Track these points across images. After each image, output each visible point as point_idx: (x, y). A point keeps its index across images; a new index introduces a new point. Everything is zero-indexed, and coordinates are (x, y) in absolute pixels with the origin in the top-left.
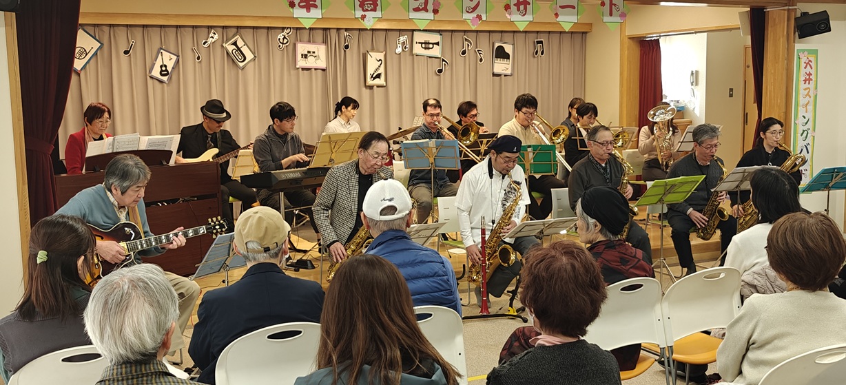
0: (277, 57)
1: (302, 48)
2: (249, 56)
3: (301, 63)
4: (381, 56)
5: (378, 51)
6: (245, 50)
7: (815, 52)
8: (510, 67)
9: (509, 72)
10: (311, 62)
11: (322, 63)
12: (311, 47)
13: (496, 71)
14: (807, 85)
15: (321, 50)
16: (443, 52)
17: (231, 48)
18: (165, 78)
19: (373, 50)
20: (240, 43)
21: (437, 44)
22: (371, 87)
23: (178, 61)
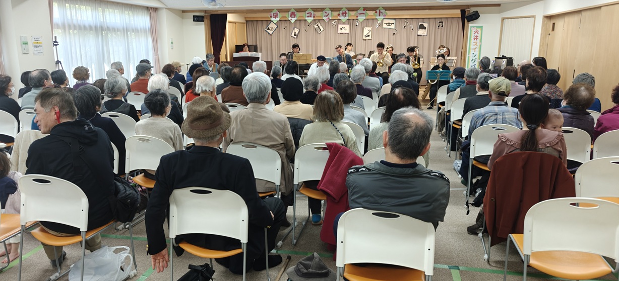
0: (332, 30)
1: (340, 26)
2: (322, 29)
3: (340, 31)
4: (370, 29)
5: (369, 27)
6: (321, 27)
7: (481, 27)
8: (426, 32)
9: (425, 34)
10: (343, 31)
11: (347, 31)
12: (344, 26)
13: (419, 34)
14: (475, 41)
15: (347, 27)
16: (396, 26)
17: (316, 27)
18: (295, 37)
19: (367, 27)
20: (319, 25)
21: (393, 24)
22: (366, 40)
23: (299, 31)
